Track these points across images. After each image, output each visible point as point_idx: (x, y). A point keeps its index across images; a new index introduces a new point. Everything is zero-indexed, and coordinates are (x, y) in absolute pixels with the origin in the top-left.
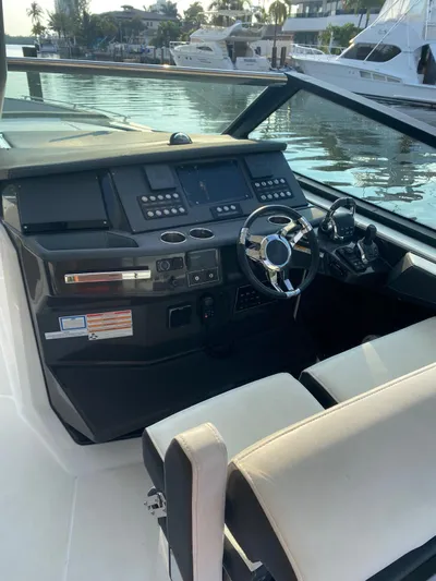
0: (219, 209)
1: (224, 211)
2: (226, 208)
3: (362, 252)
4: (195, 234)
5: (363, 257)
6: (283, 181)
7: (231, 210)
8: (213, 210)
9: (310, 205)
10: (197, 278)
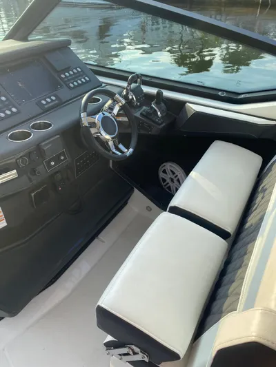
0: (44, 102)
1: (48, 103)
2: (49, 100)
3: (157, 110)
4: (36, 127)
5: (159, 113)
6: (79, 70)
7: (52, 101)
8: (39, 104)
9: (103, 85)
10: (53, 163)
